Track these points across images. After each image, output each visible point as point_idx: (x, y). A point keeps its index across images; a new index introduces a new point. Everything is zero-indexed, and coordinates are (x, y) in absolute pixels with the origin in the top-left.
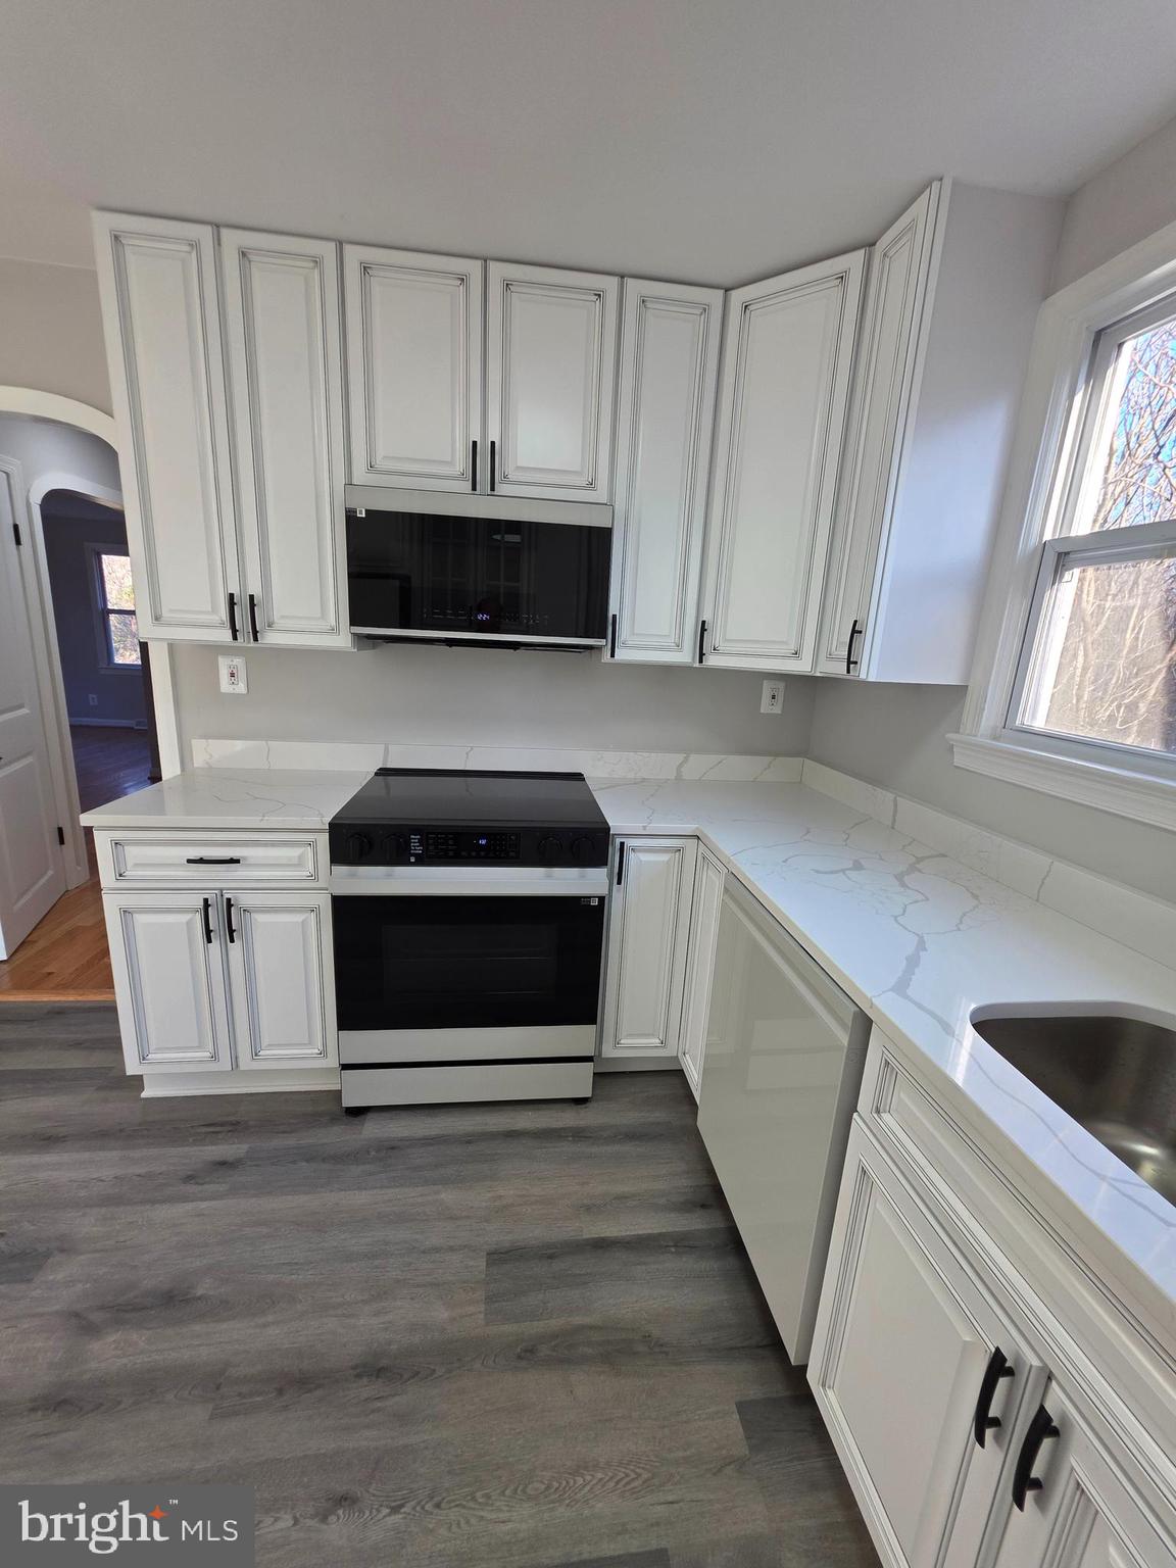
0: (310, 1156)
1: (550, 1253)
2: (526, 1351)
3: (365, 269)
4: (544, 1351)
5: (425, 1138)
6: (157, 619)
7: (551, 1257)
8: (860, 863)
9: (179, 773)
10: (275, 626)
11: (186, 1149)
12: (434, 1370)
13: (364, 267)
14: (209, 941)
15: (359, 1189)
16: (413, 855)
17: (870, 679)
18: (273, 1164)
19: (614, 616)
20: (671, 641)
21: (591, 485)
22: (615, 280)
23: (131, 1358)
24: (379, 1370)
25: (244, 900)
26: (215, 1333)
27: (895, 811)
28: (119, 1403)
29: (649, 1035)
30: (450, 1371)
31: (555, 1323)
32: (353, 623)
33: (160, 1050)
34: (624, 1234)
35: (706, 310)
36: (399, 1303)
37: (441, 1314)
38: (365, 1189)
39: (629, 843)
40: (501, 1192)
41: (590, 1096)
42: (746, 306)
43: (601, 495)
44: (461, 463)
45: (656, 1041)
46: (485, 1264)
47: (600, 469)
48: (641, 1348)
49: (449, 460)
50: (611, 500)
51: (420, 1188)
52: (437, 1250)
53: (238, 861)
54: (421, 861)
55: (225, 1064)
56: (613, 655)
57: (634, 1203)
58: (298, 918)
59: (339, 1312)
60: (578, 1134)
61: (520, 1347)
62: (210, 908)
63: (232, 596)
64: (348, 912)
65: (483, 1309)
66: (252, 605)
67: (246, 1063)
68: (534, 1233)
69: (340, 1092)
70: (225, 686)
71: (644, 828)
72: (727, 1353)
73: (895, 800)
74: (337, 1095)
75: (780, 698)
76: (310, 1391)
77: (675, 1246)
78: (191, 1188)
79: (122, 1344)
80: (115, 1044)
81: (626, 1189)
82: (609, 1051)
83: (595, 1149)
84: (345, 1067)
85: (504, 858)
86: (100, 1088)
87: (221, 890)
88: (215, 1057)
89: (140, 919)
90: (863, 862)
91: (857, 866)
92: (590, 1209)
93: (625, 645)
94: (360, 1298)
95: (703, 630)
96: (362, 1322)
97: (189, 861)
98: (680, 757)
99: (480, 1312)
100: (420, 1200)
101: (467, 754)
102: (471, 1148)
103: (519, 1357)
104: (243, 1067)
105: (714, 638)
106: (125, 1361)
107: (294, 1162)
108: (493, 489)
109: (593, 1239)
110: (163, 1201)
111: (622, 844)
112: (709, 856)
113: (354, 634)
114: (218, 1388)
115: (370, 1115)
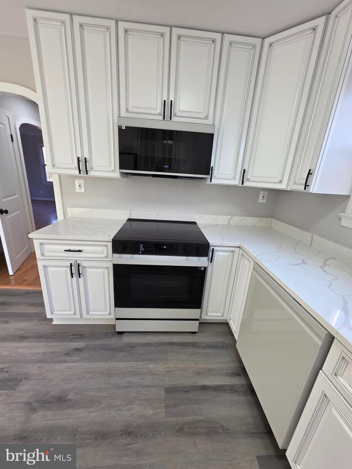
0: (106, 348)
1: (187, 390)
2: (180, 429)
3: (126, 31)
4: (186, 429)
5: (143, 344)
6: (53, 166)
7: (187, 392)
8: (304, 260)
9: (63, 219)
10: (94, 169)
11: (66, 343)
12: (148, 434)
13: (126, 30)
14: (72, 277)
15: (122, 361)
16: (141, 251)
17: (314, 192)
18: (94, 351)
19: (212, 167)
20: (231, 176)
21: (207, 118)
22: (220, 35)
23: (46, 422)
24: (130, 433)
25: (83, 264)
26: (74, 414)
27: (312, 240)
28: (42, 439)
29: (218, 312)
30: (154, 435)
31: (190, 418)
32: (120, 169)
33: (57, 311)
34: (211, 384)
35: (254, 47)
36: (136, 406)
37: (150, 412)
38: (124, 361)
39: (215, 248)
40: (169, 365)
41: (197, 331)
42: (271, 45)
43: (210, 122)
44: (160, 109)
45: (220, 314)
46: (164, 393)
47: (210, 112)
48: (221, 431)
49: (155, 108)
50: (213, 123)
51: (142, 362)
52: (148, 386)
53: (81, 251)
54: (143, 253)
55: (78, 316)
56: (211, 181)
57: (215, 372)
58: (102, 270)
59: (115, 408)
60: (194, 345)
61: (178, 427)
62: (72, 266)
63: (78, 158)
64: (118, 269)
65: (164, 411)
66: (86, 162)
67: (85, 316)
68: (182, 381)
69: (115, 325)
70: (77, 189)
71: (221, 244)
72: (252, 435)
73: (312, 237)
74: (114, 326)
75: (266, 198)
76: (106, 439)
77: (229, 390)
78: (67, 358)
79: (44, 416)
80: (42, 305)
81: (211, 367)
82: (204, 317)
83: (199, 351)
84: (117, 319)
85: (172, 253)
86: (39, 320)
87: (76, 260)
88: (75, 314)
89: (50, 269)
90: (305, 260)
91: (304, 262)
92: (199, 373)
93: (215, 178)
94: (122, 403)
95: (244, 172)
96: (123, 413)
97: (65, 251)
98: (229, 217)
99: (163, 412)
100: (142, 367)
101: (157, 214)
102: (159, 348)
103: (178, 431)
104: (84, 317)
105: (248, 176)
106: (44, 422)
107: (100, 350)
108: (171, 119)
109: (201, 385)
110: (58, 362)
111: (213, 249)
112: (245, 254)
113: (121, 172)
114: (75, 435)
115: (125, 334)
